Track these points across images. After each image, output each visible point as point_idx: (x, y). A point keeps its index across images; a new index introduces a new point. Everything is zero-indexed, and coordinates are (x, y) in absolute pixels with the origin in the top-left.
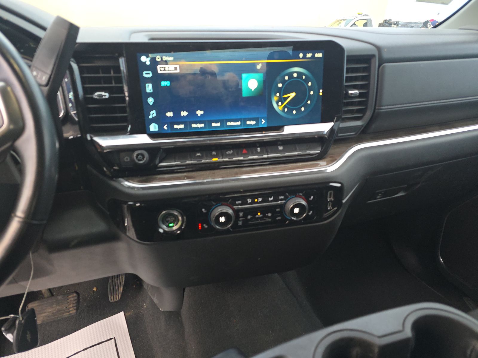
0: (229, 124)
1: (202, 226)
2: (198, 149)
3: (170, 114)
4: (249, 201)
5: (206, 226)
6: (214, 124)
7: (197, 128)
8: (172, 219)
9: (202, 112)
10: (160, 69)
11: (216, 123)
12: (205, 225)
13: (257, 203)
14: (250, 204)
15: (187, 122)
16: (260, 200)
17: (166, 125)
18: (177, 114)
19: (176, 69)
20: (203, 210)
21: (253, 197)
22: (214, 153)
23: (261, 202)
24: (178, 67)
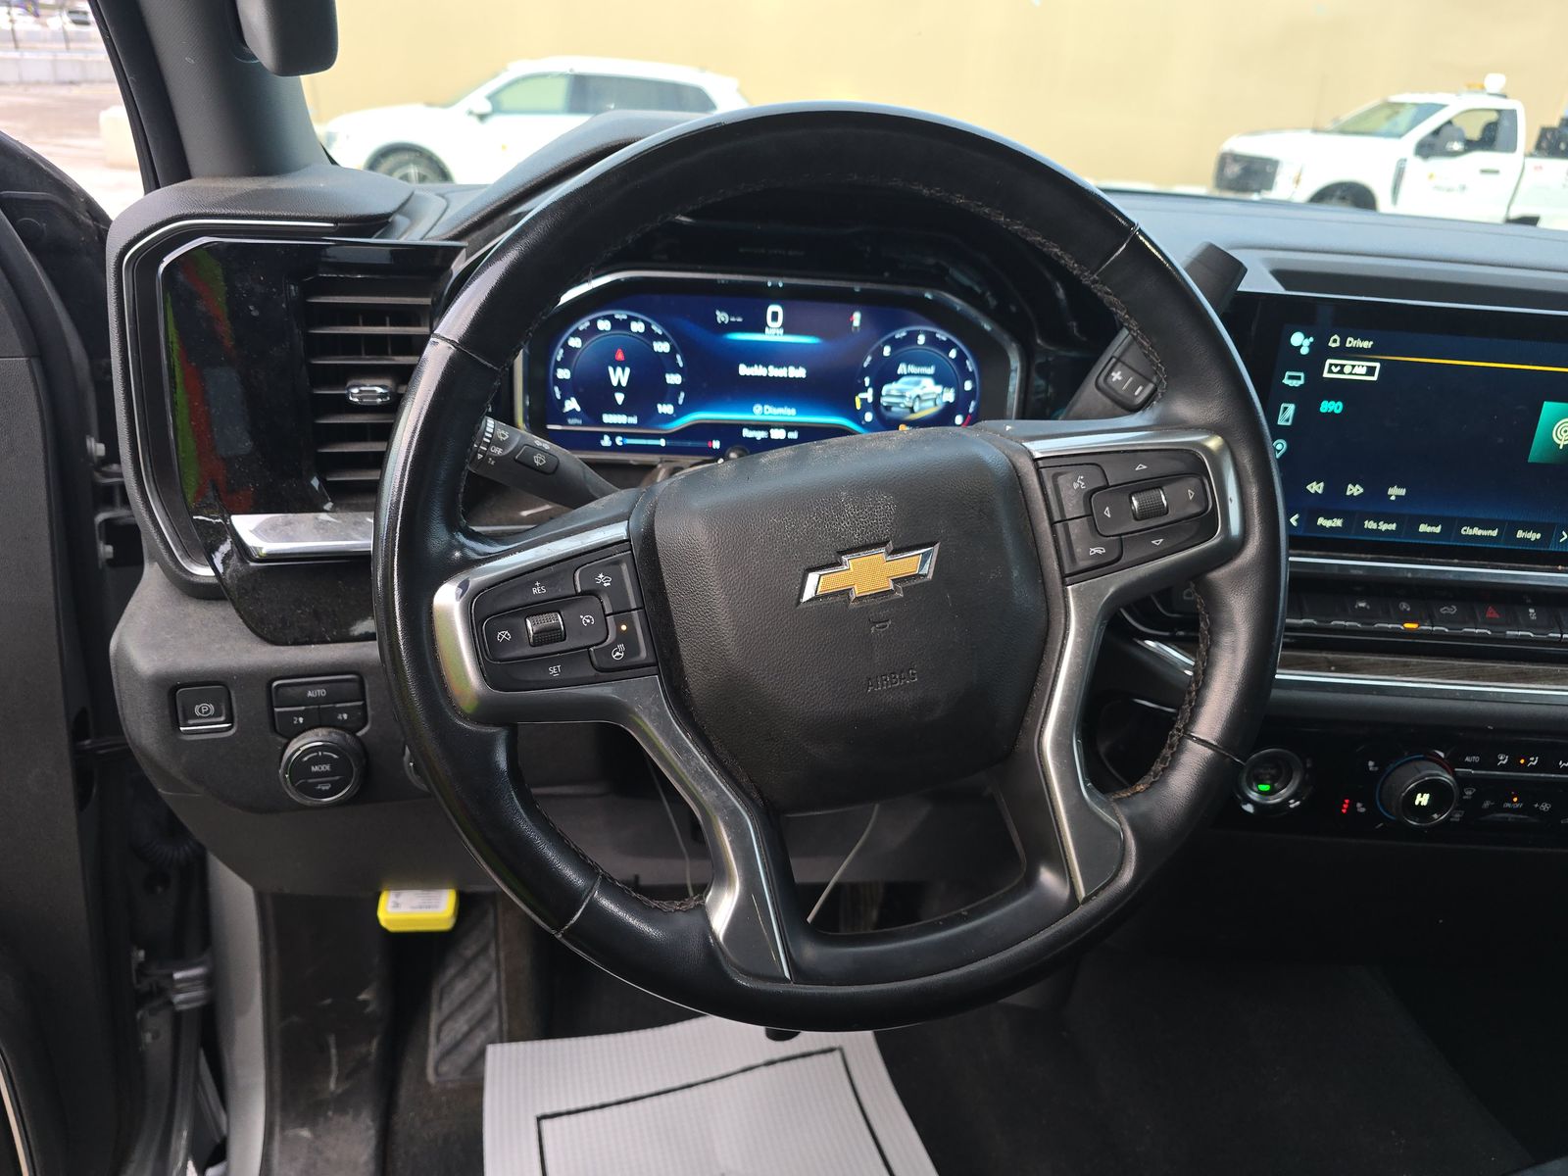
0: (1467, 531)
1: (1352, 806)
2: (1358, 589)
3: (1315, 488)
4: (1503, 759)
5: (1360, 808)
6: (1423, 528)
7: (1378, 531)
8: (1270, 771)
9: (1402, 492)
10: (1332, 368)
11: (1430, 525)
12: (1359, 805)
13: (1524, 768)
14: (1503, 768)
15: (1353, 512)
16: (1534, 761)
17: (1296, 516)
18: (1335, 489)
19: (1371, 371)
20: (1371, 763)
21: (1517, 751)
22: (1404, 606)
23: (1533, 769)
24: (1378, 365)
